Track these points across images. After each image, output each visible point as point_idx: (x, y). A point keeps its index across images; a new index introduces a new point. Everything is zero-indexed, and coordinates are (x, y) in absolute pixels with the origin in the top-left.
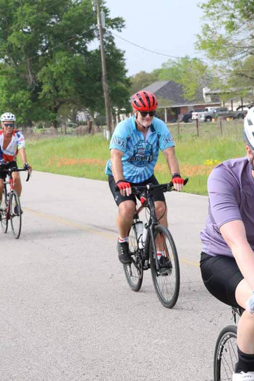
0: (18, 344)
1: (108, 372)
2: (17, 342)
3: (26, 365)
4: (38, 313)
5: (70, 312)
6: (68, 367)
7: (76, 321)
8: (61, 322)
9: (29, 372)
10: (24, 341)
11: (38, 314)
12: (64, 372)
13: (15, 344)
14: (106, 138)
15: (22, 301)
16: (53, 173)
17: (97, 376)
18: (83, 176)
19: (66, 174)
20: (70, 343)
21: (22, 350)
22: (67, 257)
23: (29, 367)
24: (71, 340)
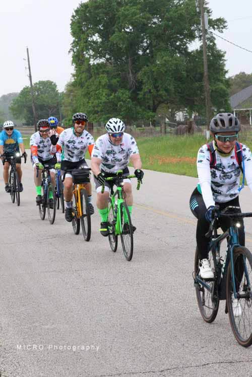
0: (139, 320)
1: (225, 347)
2: (138, 319)
3: (149, 338)
4: (154, 294)
5: (184, 295)
6: (188, 341)
7: (191, 302)
8: (176, 303)
9: (151, 344)
10: (144, 318)
11: (154, 296)
12: (184, 345)
13: (136, 321)
14: (206, 138)
15: (138, 284)
16: (155, 170)
17: (215, 349)
18: (184, 174)
19: (168, 172)
20: (187, 321)
21: (143, 325)
22: (177, 247)
23: (152, 340)
24: (188, 318)
